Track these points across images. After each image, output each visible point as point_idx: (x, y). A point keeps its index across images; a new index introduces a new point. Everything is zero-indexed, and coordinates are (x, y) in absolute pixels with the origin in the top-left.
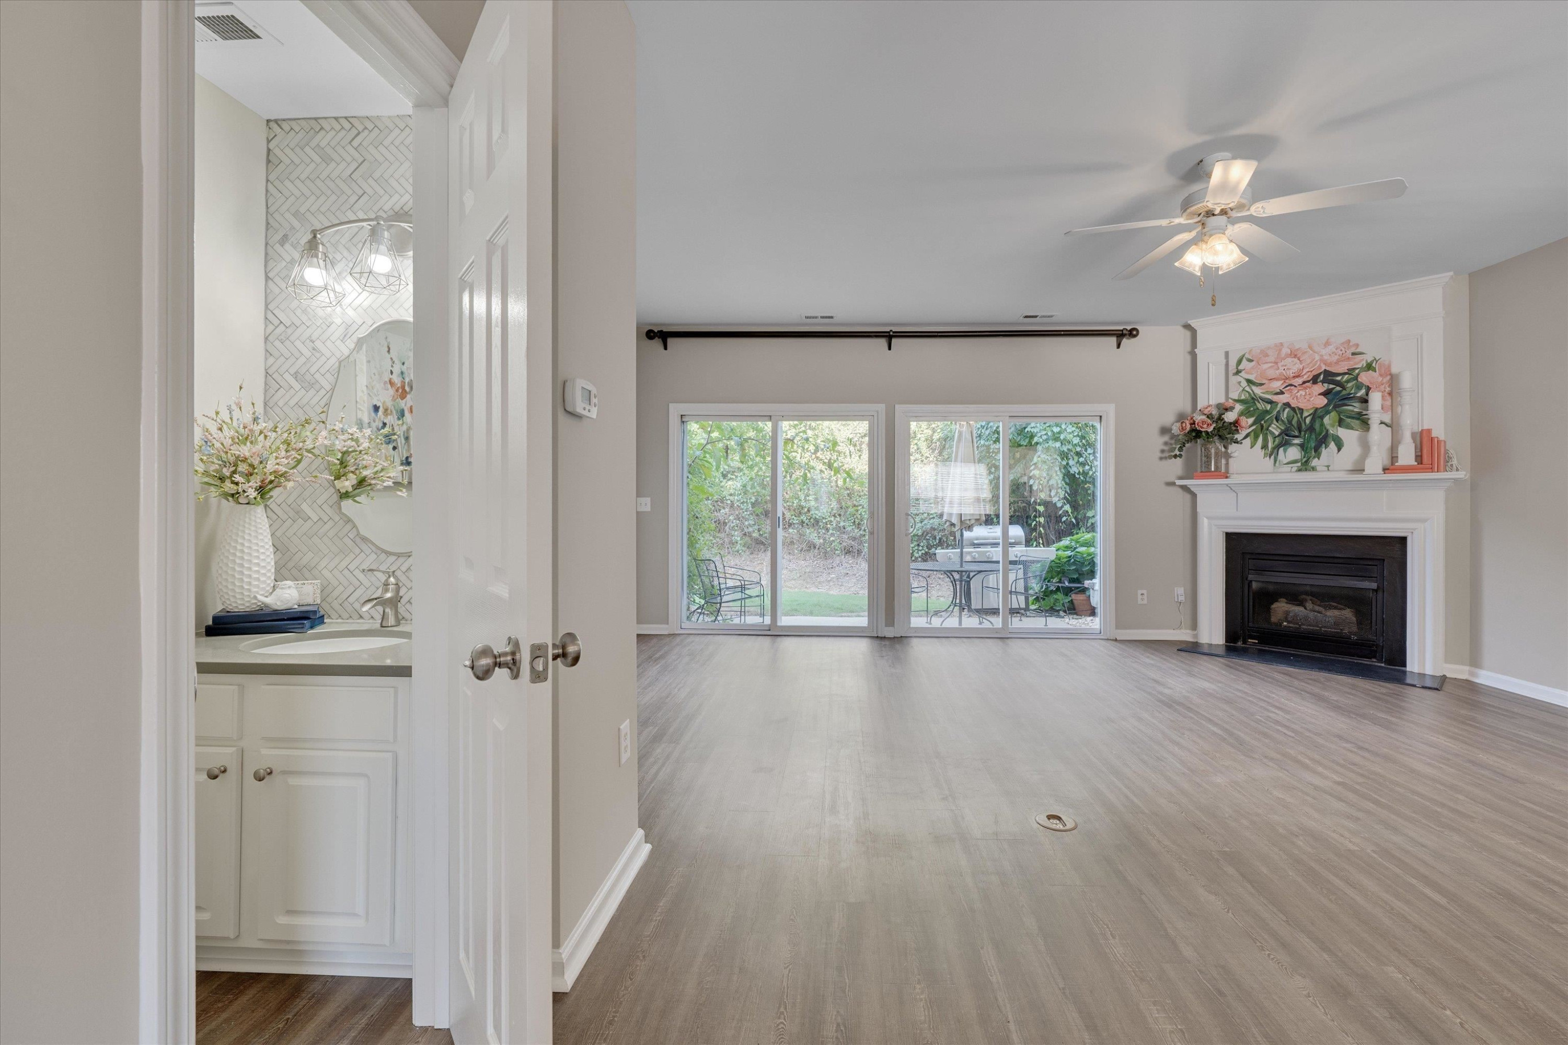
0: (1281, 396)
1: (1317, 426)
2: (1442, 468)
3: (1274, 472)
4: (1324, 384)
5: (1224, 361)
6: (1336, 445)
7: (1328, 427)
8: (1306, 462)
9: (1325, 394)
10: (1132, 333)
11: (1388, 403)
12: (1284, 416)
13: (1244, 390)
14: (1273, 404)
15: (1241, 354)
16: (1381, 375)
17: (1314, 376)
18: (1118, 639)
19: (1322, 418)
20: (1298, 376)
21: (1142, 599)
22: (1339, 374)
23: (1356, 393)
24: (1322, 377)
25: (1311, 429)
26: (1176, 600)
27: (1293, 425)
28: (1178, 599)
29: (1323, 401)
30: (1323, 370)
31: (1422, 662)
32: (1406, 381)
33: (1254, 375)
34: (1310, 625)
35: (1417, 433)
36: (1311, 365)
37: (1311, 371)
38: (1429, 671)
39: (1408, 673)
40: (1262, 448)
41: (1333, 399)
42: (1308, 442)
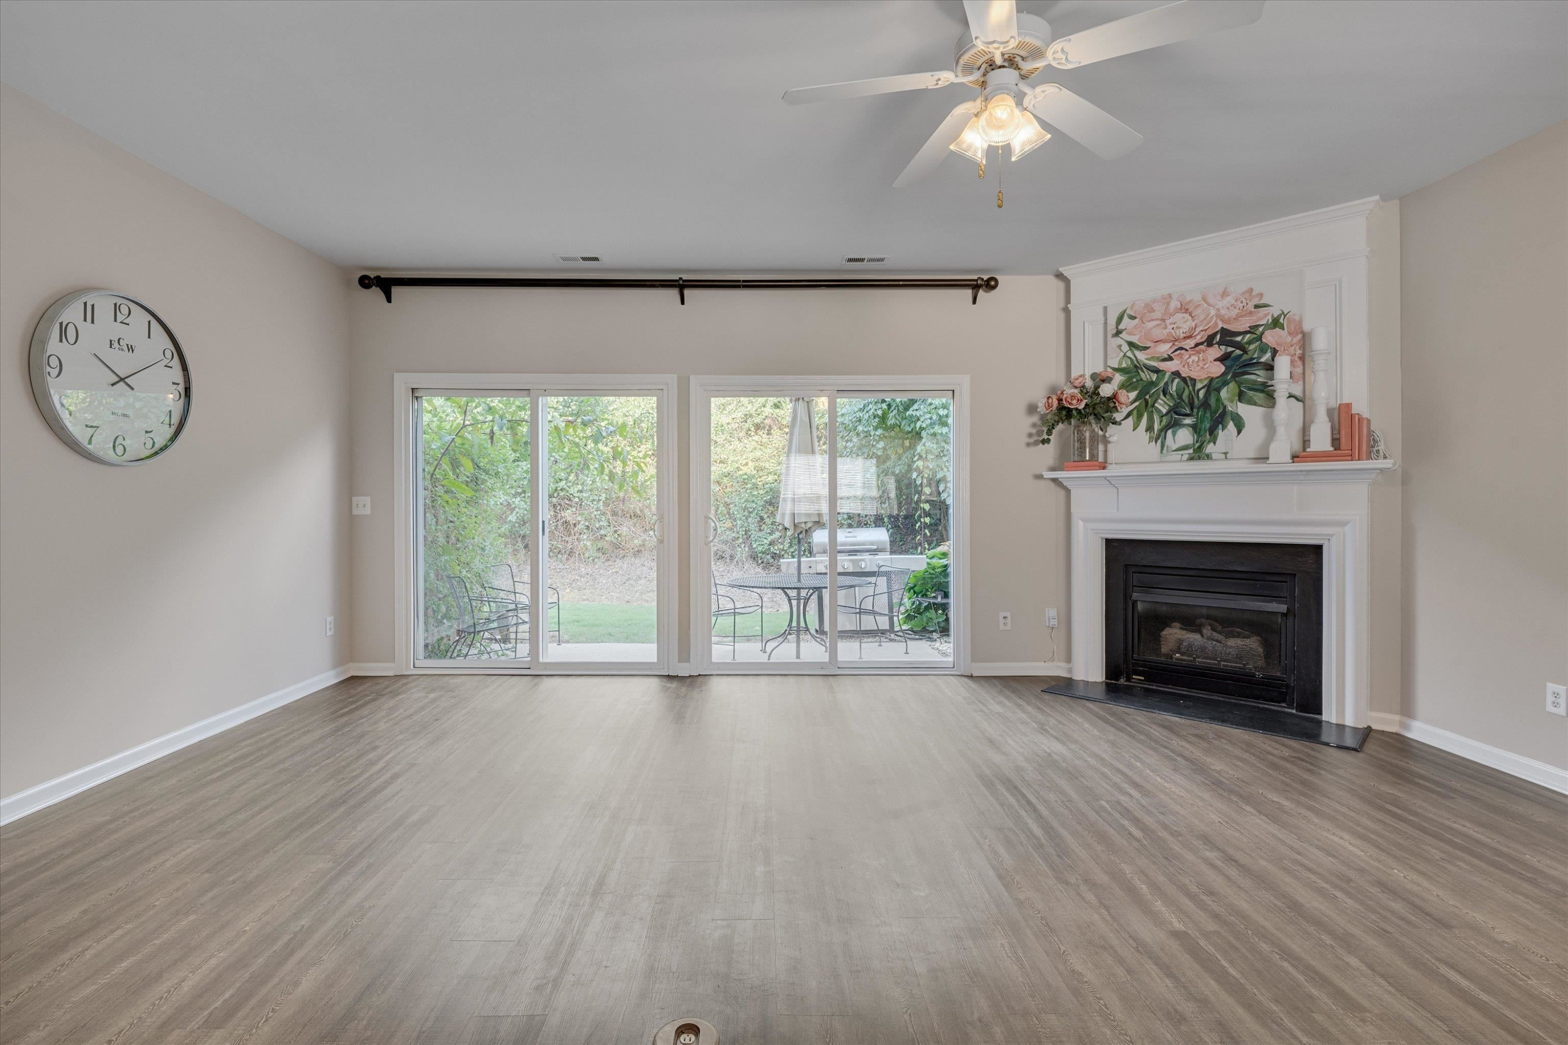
0: (1169, 363)
1: (1212, 402)
2: (1364, 455)
3: (1161, 462)
4: (1221, 346)
5: (1103, 319)
6: (1235, 425)
7: (1226, 403)
8: (1200, 447)
9: (1222, 359)
10: (990, 284)
11: (1299, 370)
12: (1173, 388)
13: (1125, 355)
14: (1160, 374)
15: (1121, 310)
16: (1290, 334)
17: (1209, 336)
18: (974, 675)
19: (1218, 390)
20: (1190, 337)
21: (1005, 624)
22: (1239, 334)
23: (1260, 358)
24: (1218, 337)
25: (1205, 404)
26: (1047, 625)
27: (1183, 401)
28: (1049, 624)
29: (1219, 369)
30: (1219, 328)
31: (1341, 711)
32: (1320, 342)
33: (1138, 337)
34: (1206, 658)
35: (1333, 409)
36: (1205, 322)
37: (1206, 330)
38: (1349, 721)
39: (1324, 724)
40: (1147, 431)
41: (1232, 366)
42: (1202, 422)
